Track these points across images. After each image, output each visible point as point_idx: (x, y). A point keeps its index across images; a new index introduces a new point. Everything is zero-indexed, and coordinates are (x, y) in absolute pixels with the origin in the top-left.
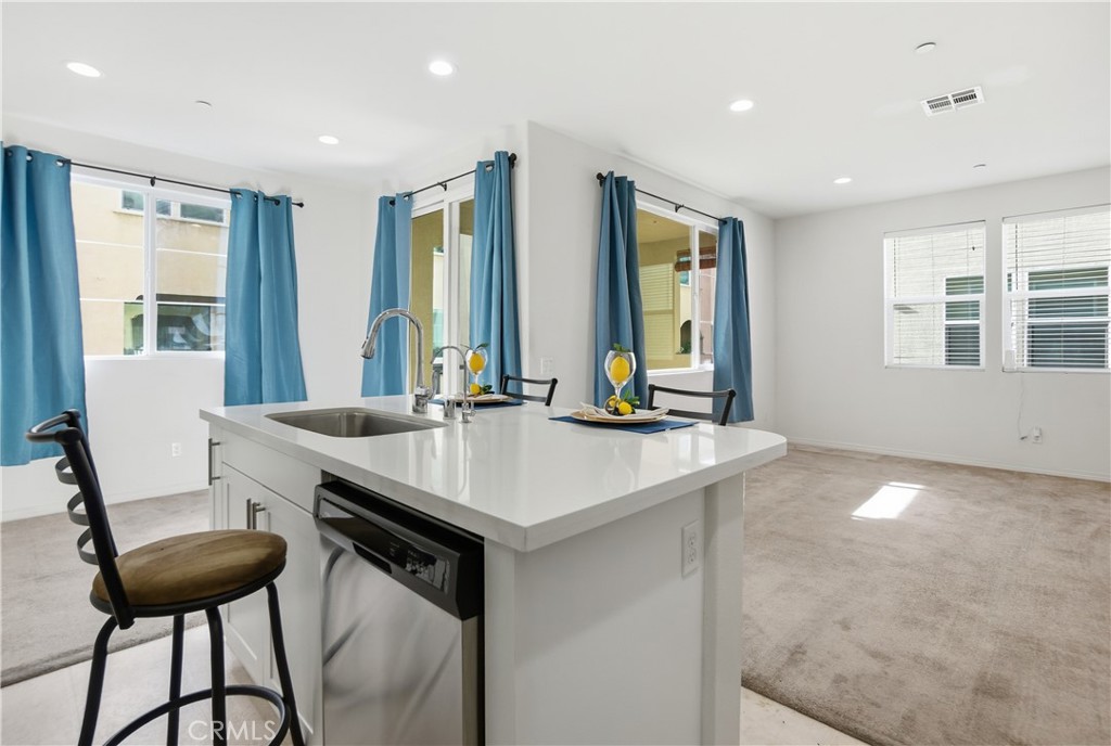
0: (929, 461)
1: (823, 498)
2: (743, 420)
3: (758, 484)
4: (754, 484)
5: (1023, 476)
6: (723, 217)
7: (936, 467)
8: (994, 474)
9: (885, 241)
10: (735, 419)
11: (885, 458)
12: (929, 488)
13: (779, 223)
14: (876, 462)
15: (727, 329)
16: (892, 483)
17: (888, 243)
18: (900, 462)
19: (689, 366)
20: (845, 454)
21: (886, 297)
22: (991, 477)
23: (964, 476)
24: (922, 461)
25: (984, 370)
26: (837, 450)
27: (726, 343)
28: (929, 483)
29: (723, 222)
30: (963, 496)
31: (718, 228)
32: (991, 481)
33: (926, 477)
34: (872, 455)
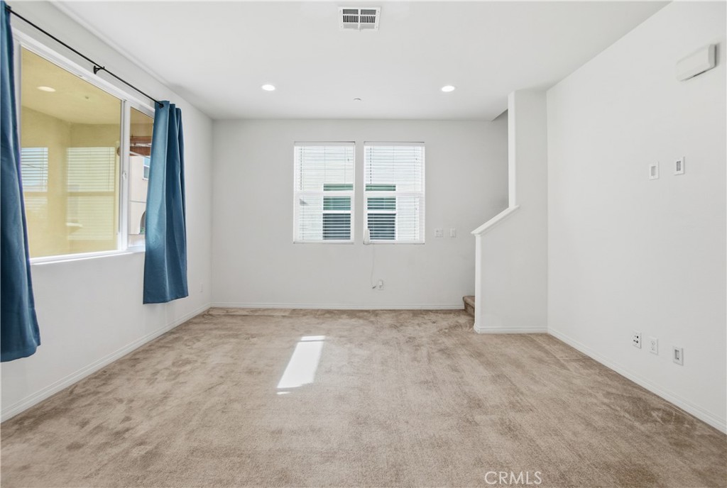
0: (322, 310)
1: (250, 372)
2: (177, 298)
3: (188, 367)
4: (183, 369)
5: (375, 313)
6: (160, 99)
7: (327, 315)
8: (361, 314)
9: (295, 148)
10: (168, 298)
11: (295, 313)
12: (328, 338)
13: (216, 122)
14: (288, 317)
15: (160, 211)
16: (304, 338)
17: (297, 149)
18: (305, 315)
19: (114, 248)
20: (266, 313)
21: (294, 190)
22: (360, 318)
23: (345, 320)
24: (318, 310)
25: (352, 243)
26: (259, 310)
27: (159, 224)
28: (328, 333)
29: (159, 105)
30: (351, 341)
31: (154, 110)
32: (361, 321)
33: (324, 326)
34: (285, 310)
